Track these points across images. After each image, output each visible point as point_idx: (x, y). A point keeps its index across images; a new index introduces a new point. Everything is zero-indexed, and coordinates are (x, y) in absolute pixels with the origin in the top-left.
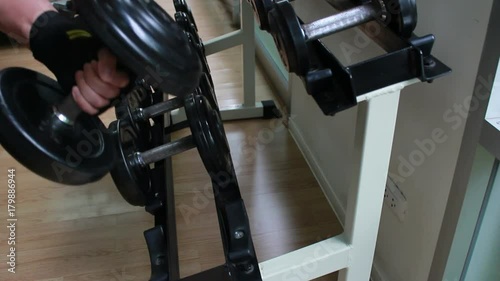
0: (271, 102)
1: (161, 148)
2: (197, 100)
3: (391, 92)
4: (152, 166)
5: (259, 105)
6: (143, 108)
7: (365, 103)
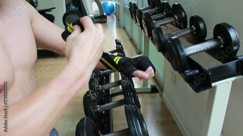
0: (155, 85)
1: (108, 104)
2: (127, 83)
3: (228, 82)
4: (104, 112)
5: (149, 87)
6: (101, 85)
7: (215, 87)
